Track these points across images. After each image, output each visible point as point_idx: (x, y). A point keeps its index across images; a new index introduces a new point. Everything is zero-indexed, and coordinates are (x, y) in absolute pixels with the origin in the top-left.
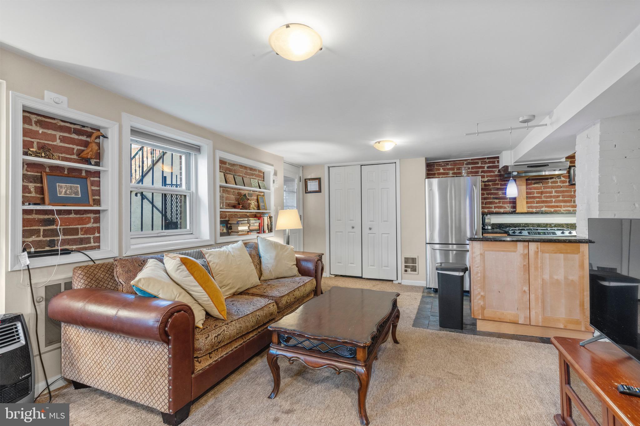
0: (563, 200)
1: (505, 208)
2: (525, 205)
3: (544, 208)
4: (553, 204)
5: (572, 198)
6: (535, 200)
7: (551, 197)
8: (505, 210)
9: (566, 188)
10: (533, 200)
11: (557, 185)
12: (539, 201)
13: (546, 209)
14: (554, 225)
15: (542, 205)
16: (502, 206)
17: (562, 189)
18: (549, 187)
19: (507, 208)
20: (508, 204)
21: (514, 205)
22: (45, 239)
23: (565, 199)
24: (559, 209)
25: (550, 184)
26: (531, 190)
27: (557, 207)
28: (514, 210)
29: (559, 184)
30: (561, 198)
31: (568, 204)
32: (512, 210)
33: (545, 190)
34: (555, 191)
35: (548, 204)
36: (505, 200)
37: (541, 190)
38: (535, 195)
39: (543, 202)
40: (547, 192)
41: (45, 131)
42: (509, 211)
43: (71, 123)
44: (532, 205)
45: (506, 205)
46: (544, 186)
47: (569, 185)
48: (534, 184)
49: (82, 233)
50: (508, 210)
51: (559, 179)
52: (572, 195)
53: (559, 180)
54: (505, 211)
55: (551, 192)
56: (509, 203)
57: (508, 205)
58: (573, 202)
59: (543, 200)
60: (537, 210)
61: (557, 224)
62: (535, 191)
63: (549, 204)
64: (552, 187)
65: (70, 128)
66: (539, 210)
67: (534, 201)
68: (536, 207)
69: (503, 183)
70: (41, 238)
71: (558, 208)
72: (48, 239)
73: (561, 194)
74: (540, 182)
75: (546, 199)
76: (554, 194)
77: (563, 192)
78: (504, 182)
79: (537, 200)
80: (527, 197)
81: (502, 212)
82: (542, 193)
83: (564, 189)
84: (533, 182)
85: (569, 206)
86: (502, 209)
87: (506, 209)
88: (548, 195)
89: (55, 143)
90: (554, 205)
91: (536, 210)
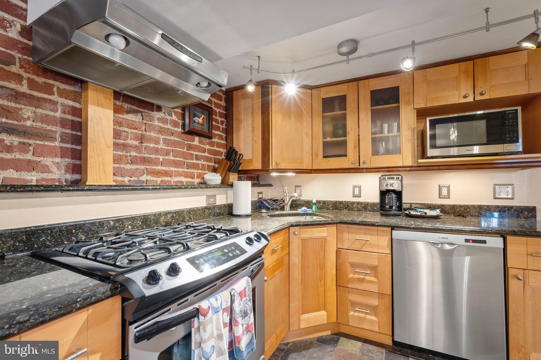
0: (174, 161)
1: (45, 169)
2: (110, 166)
3: (146, 174)
4: (159, 168)
5: (185, 159)
6: (129, 154)
7: (157, 151)
8: (45, 176)
9: (179, 138)
10: (124, 153)
11: (166, 127)
12: (136, 156)
13: (150, 178)
14: (171, 215)
15: (142, 167)
16: (37, 163)
17: (172, 138)
18: (153, 128)
19: (54, 169)
20: (56, 156)
21: (78, 162)
23: (177, 159)
24: (168, 179)
25: (156, 123)
26: (120, 126)
27: (166, 174)
28: (77, 177)
29: (169, 126)
30: (171, 157)
31: (180, 170)
32: (69, 177)
33: (148, 133)
34: (163, 139)
35: (152, 167)
36: (46, 143)
37: (140, 132)
38: (129, 142)
39: (144, 161)
40: (150, 140)
42: (59, 180)
44: (122, 166)
45: (48, 161)
46: (146, 123)
47: (182, 133)
48: (128, 112)
50: (56, 177)
51: (169, 115)
52: (184, 152)
53: (169, 118)
54: (43, 179)
55: (157, 141)
56: (59, 154)
57: (58, 160)
58: (187, 167)
59: (144, 155)
60: (133, 179)
61: (175, 213)
62: (130, 131)
63: (154, 167)
64: (161, 131)
66: (136, 179)
67: (127, 157)
68: (132, 173)
69: (41, 80)
71: (167, 176)
73: (171, 148)
74: (139, 112)
75: (149, 156)
76: (161, 146)
77: (174, 144)
78: (43, 80)
79: (134, 154)
80: (114, 144)
81: (34, 183)
82: (142, 139)
83: (176, 139)
84: (126, 106)
85: (180, 175)
86: (34, 173)
87: (50, 172)
88: (152, 145)
90: (162, 170)
91: (130, 179)
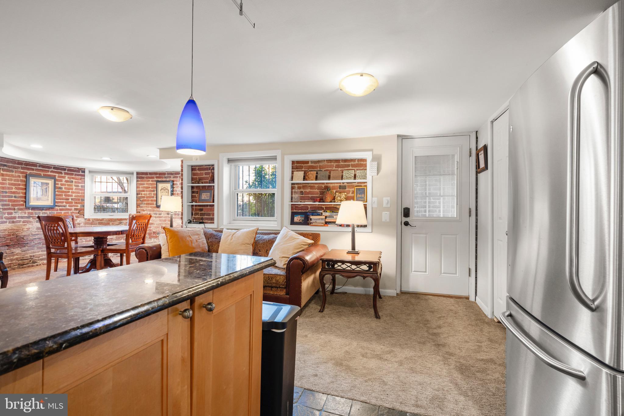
22: (200, 217)
41: (200, 172)
43: (208, 166)
49: (212, 215)
65: (208, 168)
70: (199, 216)
72: (201, 217)
89: (203, 176)
